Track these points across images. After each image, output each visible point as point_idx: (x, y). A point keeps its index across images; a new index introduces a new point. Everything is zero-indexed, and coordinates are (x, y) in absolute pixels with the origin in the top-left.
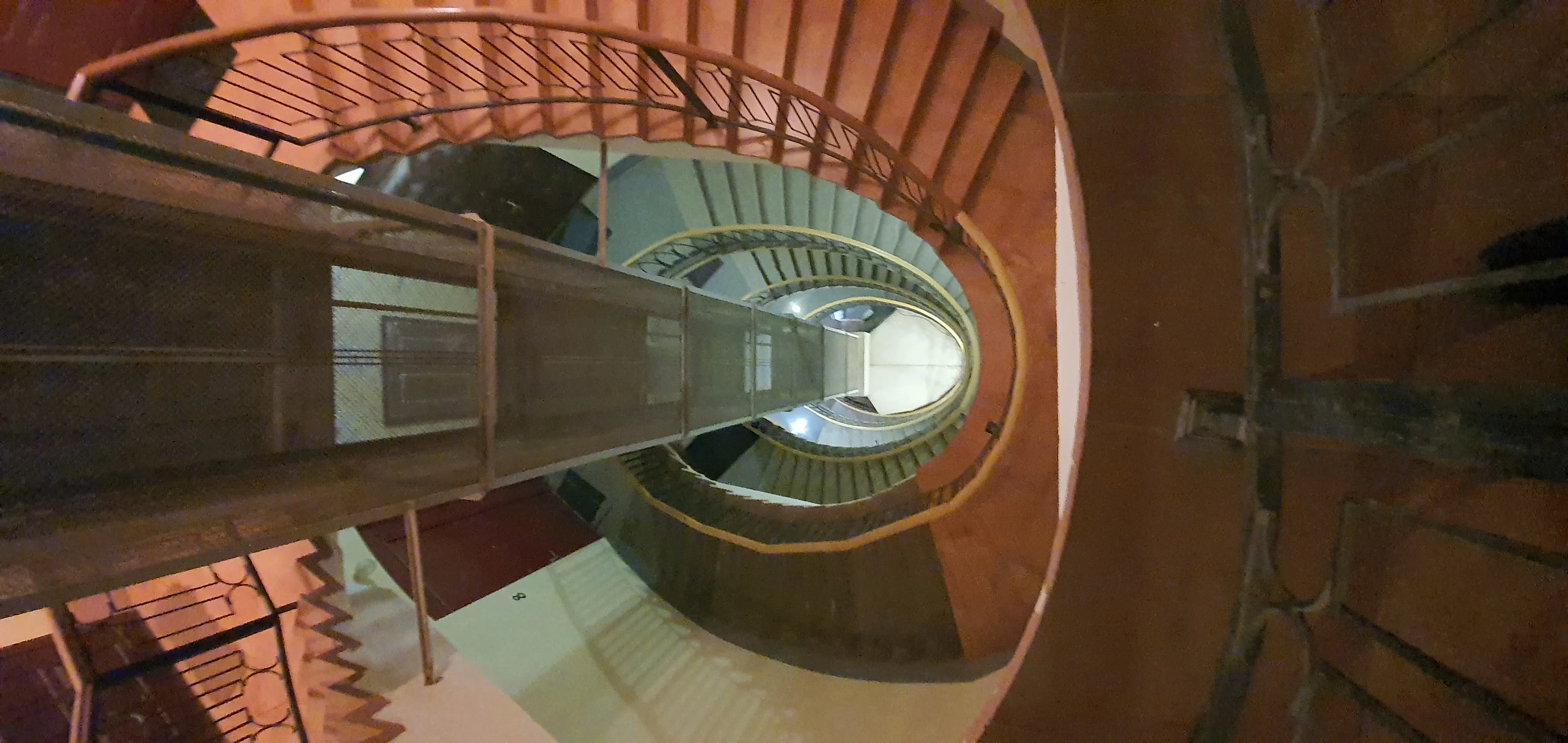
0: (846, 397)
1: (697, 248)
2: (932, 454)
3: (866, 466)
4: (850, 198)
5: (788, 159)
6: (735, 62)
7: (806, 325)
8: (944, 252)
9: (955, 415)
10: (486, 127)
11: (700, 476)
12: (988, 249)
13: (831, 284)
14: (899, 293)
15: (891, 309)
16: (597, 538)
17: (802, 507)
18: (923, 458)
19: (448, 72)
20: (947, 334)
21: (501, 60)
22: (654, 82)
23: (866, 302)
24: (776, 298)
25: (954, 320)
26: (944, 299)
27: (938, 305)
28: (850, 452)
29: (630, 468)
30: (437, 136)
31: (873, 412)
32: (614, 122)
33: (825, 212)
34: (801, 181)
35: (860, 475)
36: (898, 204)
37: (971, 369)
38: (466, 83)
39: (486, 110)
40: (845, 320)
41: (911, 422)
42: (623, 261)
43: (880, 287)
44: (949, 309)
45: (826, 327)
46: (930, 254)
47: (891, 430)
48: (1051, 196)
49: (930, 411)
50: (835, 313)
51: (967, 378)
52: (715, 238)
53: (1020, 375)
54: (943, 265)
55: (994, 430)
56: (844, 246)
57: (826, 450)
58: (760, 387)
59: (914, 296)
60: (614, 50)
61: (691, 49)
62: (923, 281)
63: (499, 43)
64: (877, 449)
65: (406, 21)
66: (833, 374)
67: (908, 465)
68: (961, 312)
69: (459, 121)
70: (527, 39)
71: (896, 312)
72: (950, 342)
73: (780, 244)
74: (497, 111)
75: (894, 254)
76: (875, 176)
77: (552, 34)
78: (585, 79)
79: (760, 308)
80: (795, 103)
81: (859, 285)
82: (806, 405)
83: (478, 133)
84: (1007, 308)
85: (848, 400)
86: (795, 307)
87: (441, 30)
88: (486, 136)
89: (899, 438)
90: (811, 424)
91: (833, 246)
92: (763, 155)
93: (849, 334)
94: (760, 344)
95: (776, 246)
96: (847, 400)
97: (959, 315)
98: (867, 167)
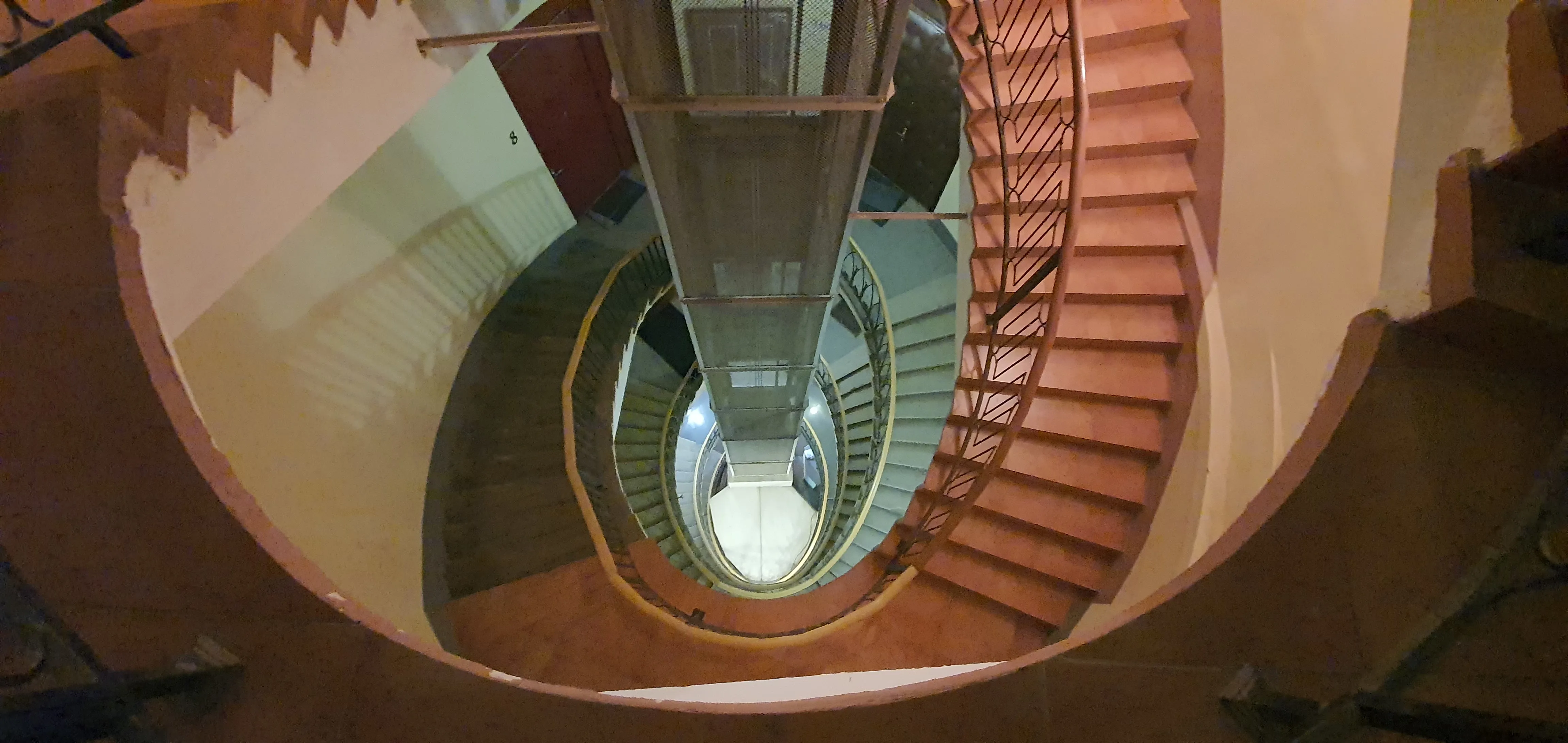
0: (726, 463)
1: (870, 309)
2: (669, 555)
3: (657, 487)
4: (925, 460)
5: (961, 394)
6: (1052, 341)
7: (798, 418)
8: (877, 555)
9: (711, 576)
10: (976, 105)
11: (642, 317)
12: (880, 601)
13: (840, 443)
14: (833, 513)
15: (817, 506)
16: (576, 216)
17: (611, 420)
18: (666, 546)
19: (1025, 70)
20: (794, 564)
21: (1040, 118)
22: (1027, 263)
23: (823, 480)
24: (823, 390)
25: (808, 572)
26: (830, 558)
27: (823, 554)
28: (670, 469)
29: (648, 248)
30: (966, 59)
31: (712, 493)
32: (988, 226)
33: (910, 434)
34: (939, 410)
35: (648, 482)
36: (922, 508)
37: (758, 591)
38: (1016, 87)
39: (993, 105)
40: (804, 459)
41: (702, 532)
42: (853, 237)
43: (837, 495)
44: (820, 565)
45: (796, 440)
46: (873, 542)
47: (694, 512)
48: (937, 662)
49: (715, 551)
50: (811, 450)
51: (748, 586)
52: (881, 327)
53: (754, 642)
54: (863, 555)
55: (697, 618)
56: (878, 455)
57: (671, 445)
58: (733, 375)
59: (831, 528)
60: (1054, 225)
61: (1061, 298)
62: (845, 538)
63: (1055, 117)
64: (674, 498)
65: (1071, 29)
66: (749, 450)
67: (658, 530)
68: (817, 577)
69: (981, 79)
70: (1060, 142)
71: (813, 511)
72: (785, 568)
73: (878, 393)
74: (993, 115)
75: (872, 506)
76: (949, 481)
77: (1067, 165)
78: (1026, 198)
79: (813, 373)
80: (1015, 400)
81: (840, 472)
82: (717, 424)
83: (971, 97)
84: (823, 624)
85: (724, 466)
86: (815, 410)
87: (1065, 63)
88: (968, 105)
89: (686, 520)
90: (697, 428)
91: (878, 445)
92: (964, 370)
93: (790, 464)
94: (777, 374)
95: (875, 387)
96: (725, 464)
97: (813, 575)
98: (957, 473)
